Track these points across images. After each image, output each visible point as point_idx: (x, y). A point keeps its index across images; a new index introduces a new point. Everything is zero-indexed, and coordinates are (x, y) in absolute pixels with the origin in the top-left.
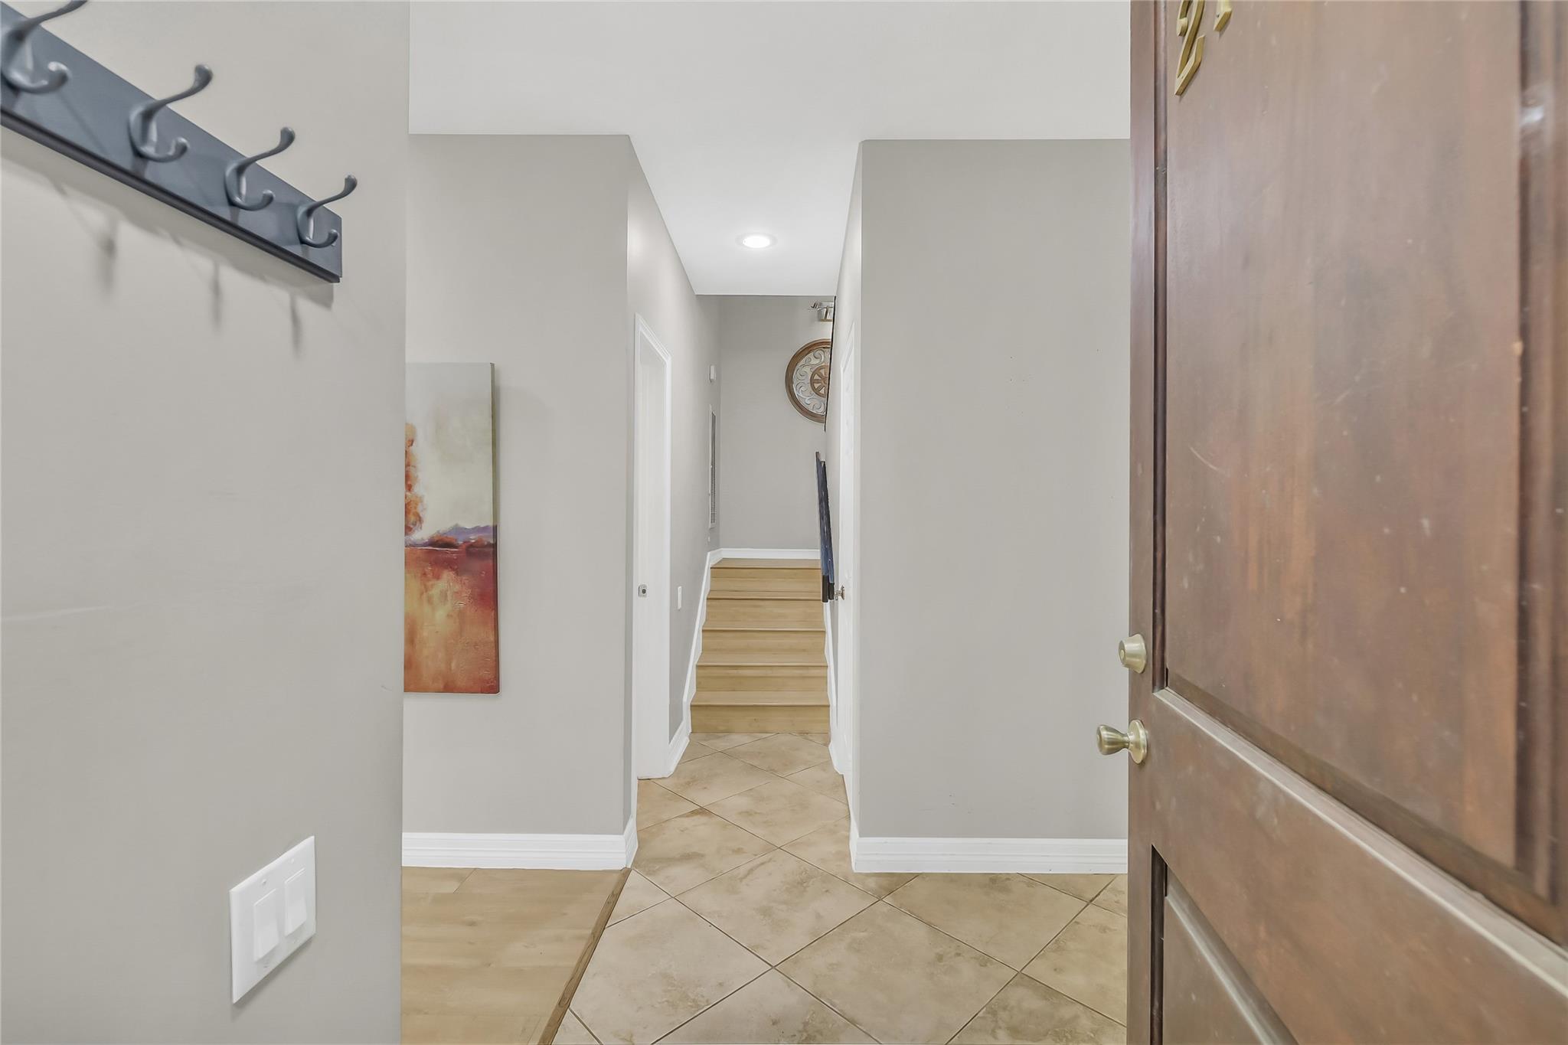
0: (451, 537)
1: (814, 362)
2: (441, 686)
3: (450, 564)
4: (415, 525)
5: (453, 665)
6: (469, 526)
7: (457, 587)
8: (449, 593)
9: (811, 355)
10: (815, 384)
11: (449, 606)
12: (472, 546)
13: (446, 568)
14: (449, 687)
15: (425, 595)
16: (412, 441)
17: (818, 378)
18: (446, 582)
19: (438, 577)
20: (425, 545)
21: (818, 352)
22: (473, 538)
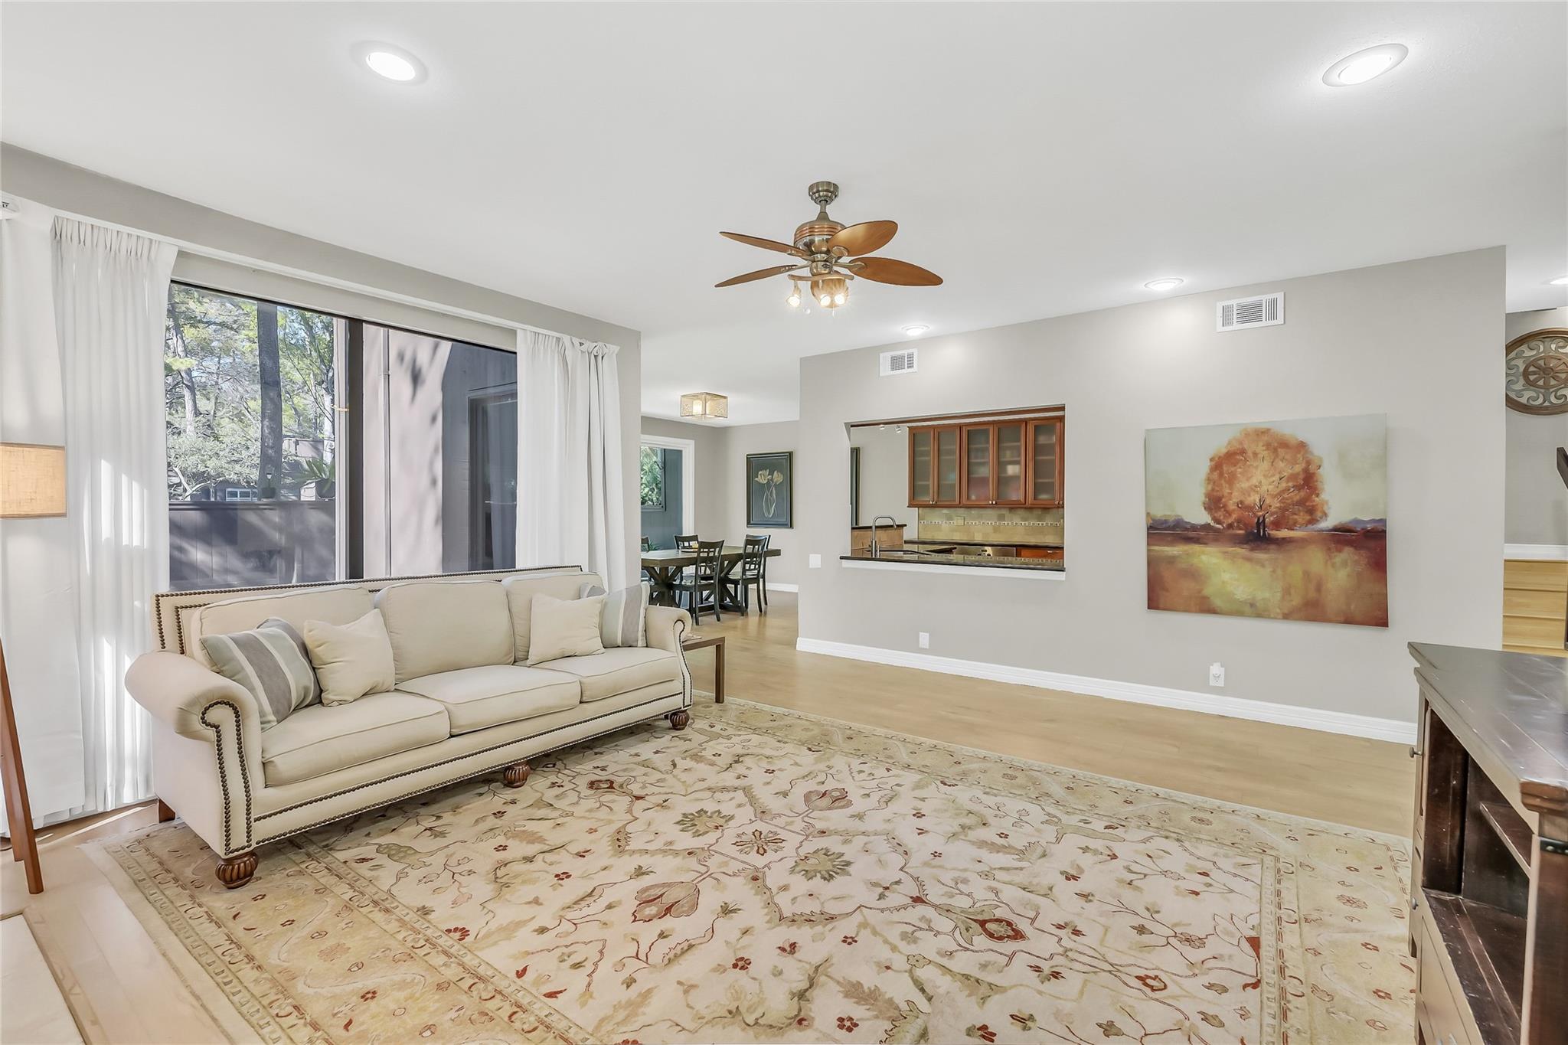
0: (1351, 526)
1: (1528, 353)
2: (1342, 619)
3: (1350, 543)
4: (1321, 518)
5: (1352, 607)
6: (1366, 519)
7: (1356, 558)
8: (1349, 561)
9: (1524, 347)
10: (1530, 377)
11: (1348, 569)
12: (1368, 531)
13: (1347, 545)
14: (1349, 620)
15: (1329, 562)
16: (1320, 466)
17: (1535, 369)
18: (1347, 554)
19: (1340, 551)
20: (1326, 531)
21: (1533, 344)
22: (1369, 527)
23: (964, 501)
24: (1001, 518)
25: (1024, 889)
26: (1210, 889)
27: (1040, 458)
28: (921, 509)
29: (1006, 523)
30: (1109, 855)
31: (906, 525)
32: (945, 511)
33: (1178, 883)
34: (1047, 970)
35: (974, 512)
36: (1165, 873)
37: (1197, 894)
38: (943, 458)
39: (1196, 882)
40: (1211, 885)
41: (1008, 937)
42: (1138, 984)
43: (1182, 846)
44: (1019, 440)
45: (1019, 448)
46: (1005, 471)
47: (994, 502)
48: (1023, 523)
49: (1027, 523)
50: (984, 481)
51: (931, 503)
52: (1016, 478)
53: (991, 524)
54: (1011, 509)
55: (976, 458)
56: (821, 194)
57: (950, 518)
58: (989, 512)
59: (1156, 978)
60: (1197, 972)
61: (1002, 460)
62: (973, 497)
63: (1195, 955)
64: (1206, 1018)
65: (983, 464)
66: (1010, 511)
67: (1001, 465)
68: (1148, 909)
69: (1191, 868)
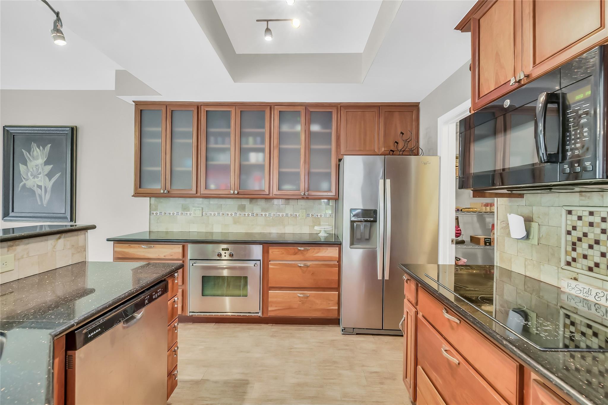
23: (203, 191)
24: (242, 208)
27: (284, 146)
28: (153, 199)
29: (246, 214)
31: (93, 227)
32: (181, 201)
35: (213, 202)
38: (177, 141)
44: (263, 127)
45: (262, 135)
46: (247, 159)
47: (236, 192)
48: (263, 214)
49: (267, 214)
50: (225, 169)
51: (162, 191)
52: (259, 167)
53: (231, 215)
54: (252, 199)
55: (216, 143)
57: (185, 208)
58: (230, 202)
61: (244, 146)
62: (212, 186)
65: (223, 150)
66: (251, 202)
67: (243, 152)
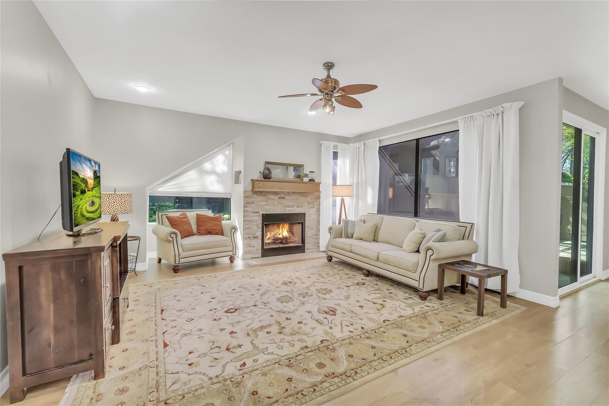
25: (239, 322)
26: (185, 359)
30: (230, 349)
33: (199, 354)
34: (213, 310)
36: (205, 355)
37: (190, 353)
39: (193, 358)
40: (186, 360)
41: (228, 311)
42: (192, 318)
43: (207, 376)
56: (329, 67)
59: (190, 321)
60: (180, 328)
63: (182, 332)
64: (175, 320)
68: (203, 337)
69: (198, 365)
